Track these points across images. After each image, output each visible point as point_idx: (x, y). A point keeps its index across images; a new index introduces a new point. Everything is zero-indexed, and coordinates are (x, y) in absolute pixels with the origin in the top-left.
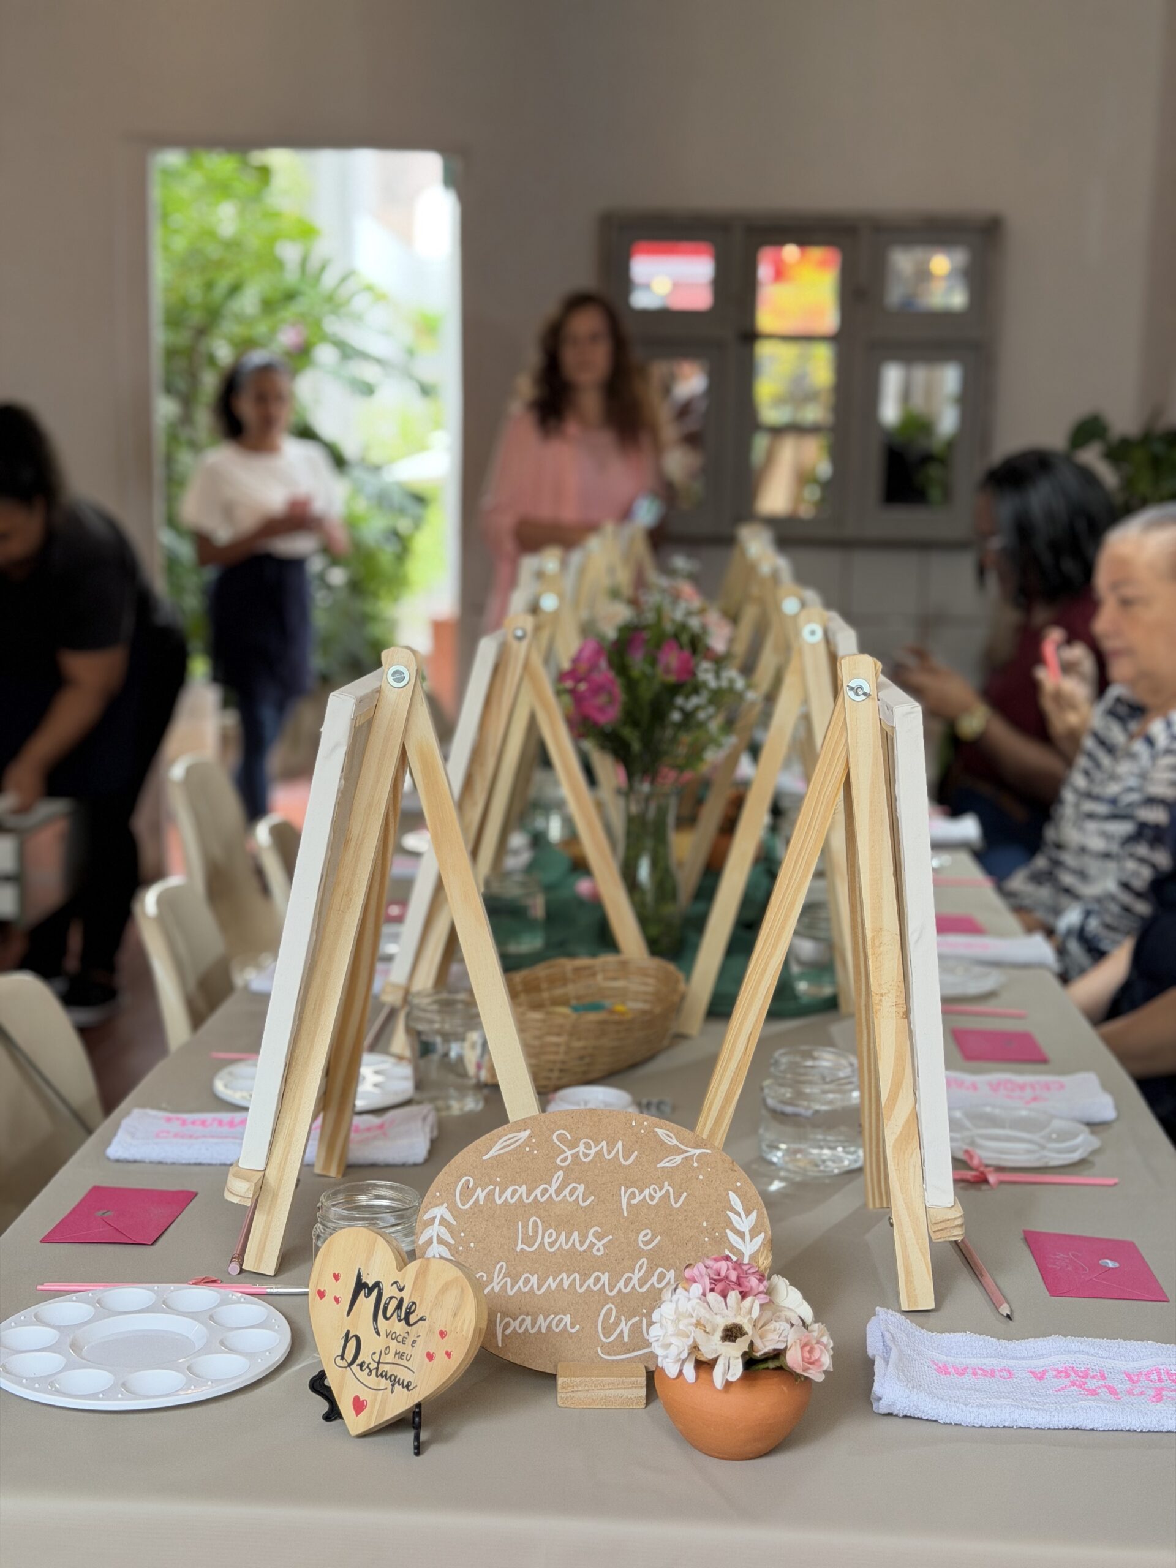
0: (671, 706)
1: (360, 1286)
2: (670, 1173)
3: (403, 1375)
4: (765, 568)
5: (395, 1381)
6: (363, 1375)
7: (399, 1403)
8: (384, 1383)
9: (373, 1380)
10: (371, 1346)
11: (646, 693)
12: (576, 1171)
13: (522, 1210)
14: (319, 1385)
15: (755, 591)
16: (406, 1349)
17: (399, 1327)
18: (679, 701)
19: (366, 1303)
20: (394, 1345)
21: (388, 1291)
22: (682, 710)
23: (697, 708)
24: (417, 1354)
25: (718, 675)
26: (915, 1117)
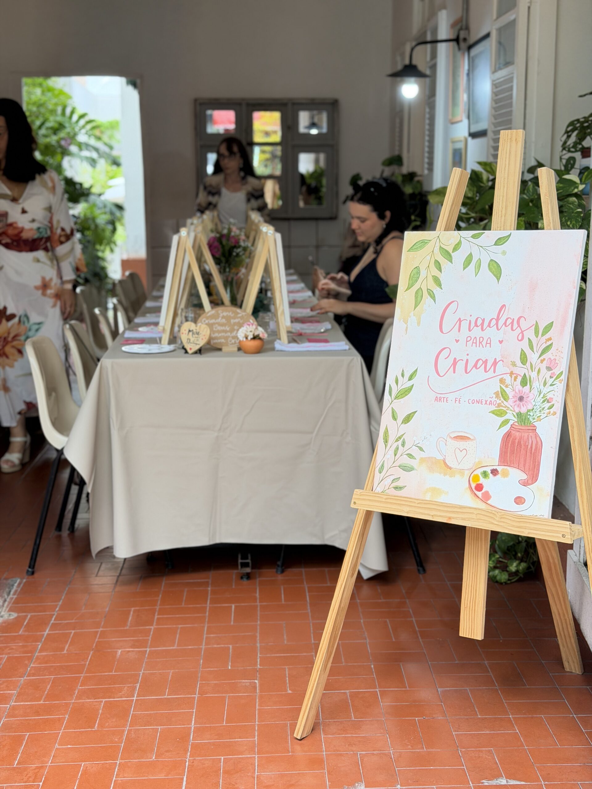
0: (233, 251)
1: (190, 331)
2: (240, 317)
3: (198, 343)
4: (256, 221)
5: (196, 344)
6: (191, 344)
7: (197, 347)
8: (195, 345)
9: (193, 345)
10: (192, 340)
11: (227, 248)
12: (223, 317)
13: (214, 324)
14: (183, 348)
15: (254, 227)
16: (198, 339)
17: (196, 336)
18: (235, 250)
19: (191, 333)
20: (196, 339)
21: (194, 331)
22: (236, 252)
23: (240, 252)
24: (200, 339)
25: (244, 243)
26: (283, 310)
